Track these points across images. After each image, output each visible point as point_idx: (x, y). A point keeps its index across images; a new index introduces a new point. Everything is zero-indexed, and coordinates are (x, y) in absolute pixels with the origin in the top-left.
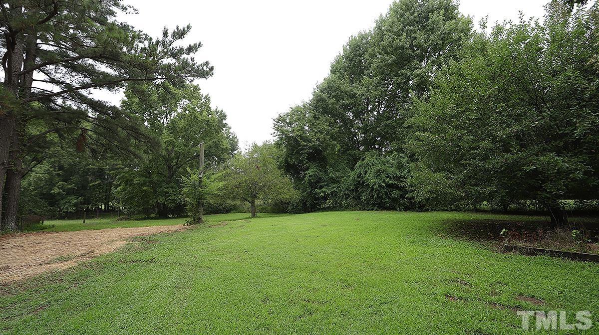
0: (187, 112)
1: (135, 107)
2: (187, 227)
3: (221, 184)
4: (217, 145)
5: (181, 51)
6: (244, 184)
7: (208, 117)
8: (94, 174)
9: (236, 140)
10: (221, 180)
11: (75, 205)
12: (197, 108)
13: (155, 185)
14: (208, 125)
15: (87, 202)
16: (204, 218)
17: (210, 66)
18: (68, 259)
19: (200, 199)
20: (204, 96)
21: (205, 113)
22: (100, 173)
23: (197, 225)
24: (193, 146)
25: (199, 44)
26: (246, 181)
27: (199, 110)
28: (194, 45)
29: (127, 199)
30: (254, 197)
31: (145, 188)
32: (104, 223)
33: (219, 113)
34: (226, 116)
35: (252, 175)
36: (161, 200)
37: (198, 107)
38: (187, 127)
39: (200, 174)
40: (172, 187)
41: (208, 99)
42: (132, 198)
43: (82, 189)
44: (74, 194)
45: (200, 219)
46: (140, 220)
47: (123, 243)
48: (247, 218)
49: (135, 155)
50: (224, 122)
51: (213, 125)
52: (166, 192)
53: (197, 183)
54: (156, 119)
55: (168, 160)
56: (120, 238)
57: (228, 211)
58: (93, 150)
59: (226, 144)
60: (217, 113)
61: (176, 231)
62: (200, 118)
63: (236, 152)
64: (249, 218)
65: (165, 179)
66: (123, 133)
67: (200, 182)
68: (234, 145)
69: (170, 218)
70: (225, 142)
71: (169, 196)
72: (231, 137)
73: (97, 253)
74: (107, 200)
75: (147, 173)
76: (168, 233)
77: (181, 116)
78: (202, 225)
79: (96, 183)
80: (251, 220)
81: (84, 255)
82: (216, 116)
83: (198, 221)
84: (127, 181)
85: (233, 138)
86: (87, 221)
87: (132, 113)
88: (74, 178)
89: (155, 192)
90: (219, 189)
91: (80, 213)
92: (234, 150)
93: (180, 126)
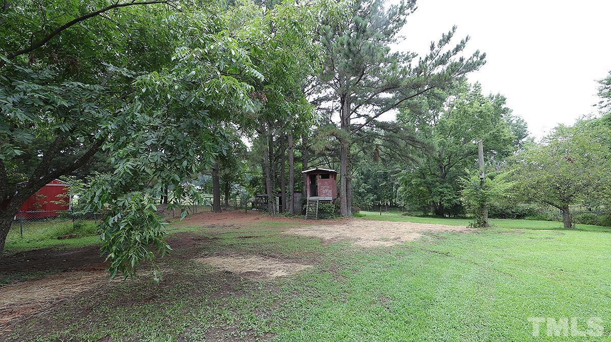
0: (455, 108)
1: (407, 117)
2: (472, 229)
3: (510, 185)
4: (495, 138)
5: (448, 55)
6: (546, 183)
7: (481, 107)
8: (380, 176)
9: (523, 124)
10: (507, 179)
11: (373, 201)
12: (466, 101)
13: (430, 186)
14: (481, 117)
15: (378, 199)
16: (490, 222)
17: (481, 54)
18: (387, 240)
19: (483, 201)
20: (473, 85)
21: (476, 104)
22: (385, 176)
23: (482, 229)
24: (465, 142)
25: (467, 38)
26: (548, 180)
27: (468, 102)
28: (461, 42)
29: (408, 198)
30: (568, 200)
31: (421, 188)
32: (395, 217)
33: (494, 98)
34: (505, 99)
35: (560, 171)
36: (437, 199)
37: (466, 99)
38: (457, 124)
39: (481, 175)
40: (447, 188)
41: (478, 87)
42: (412, 197)
43: (375, 189)
44: (371, 192)
45: (485, 222)
46: (420, 216)
47: (418, 236)
48: (555, 229)
49: (412, 160)
50: (503, 106)
51: (489, 115)
52: (441, 193)
53: (478, 184)
54: (425, 123)
55: (439, 161)
56: (414, 231)
57: (520, 216)
58: (383, 159)
59: (508, 133)
60: (492, 98)
61: (461, 232)
62: (470, 110)
63: (524, 140)
64: (560, 229)
65: (438, 179)
66: (402, 143)
67: (482, 183)
68: (521, 132)
69: (447, 218)
70: (506, 130)
71: (445, 196)
72: (514, 122)
73: (403, 239)
74: (391, 198)
75: (422, 174)
76: (454, 233)
77: (449, 115)
78: (489, 229)
79: (384, 184)
80: (564, 232)
81: (395, 239)
82: (491, 103)
83: (484, 225)
84: (406, 182)
85: (518, 122)
86: (383, 214)
87: (404, 123)
88: (370, 181)
89: (431, 191)
90: (507, 191)
91: (376, 208)
92: (520, 137)
93: (450, 125)
